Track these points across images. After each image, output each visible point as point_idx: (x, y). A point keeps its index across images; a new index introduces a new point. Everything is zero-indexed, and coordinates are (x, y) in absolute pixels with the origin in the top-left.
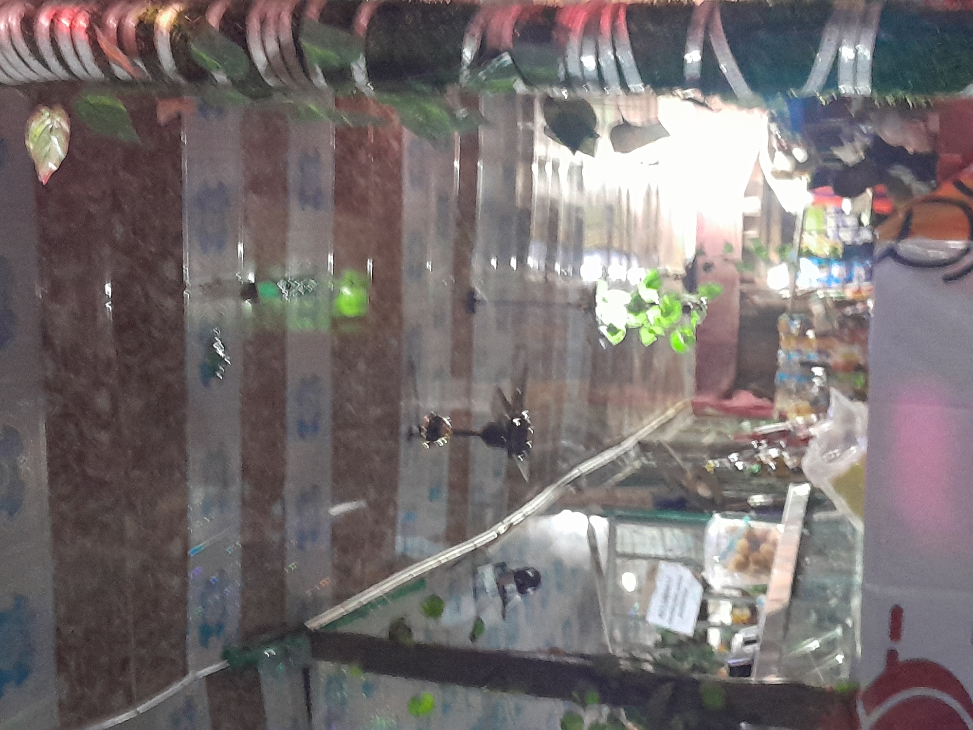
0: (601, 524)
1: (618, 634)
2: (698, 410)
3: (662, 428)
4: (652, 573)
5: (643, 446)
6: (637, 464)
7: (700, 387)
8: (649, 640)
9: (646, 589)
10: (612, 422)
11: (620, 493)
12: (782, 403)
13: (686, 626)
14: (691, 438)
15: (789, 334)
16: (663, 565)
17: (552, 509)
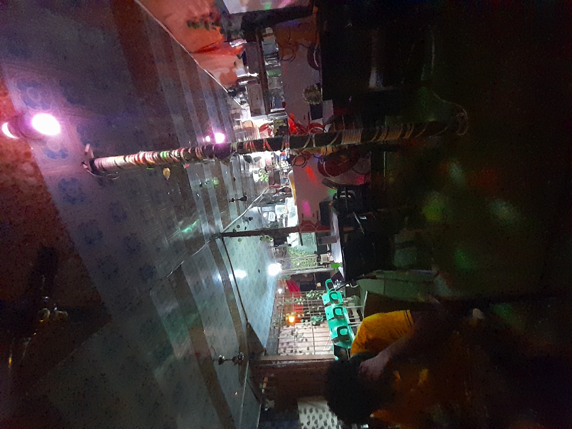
0: (260, 208)
1: (264, 223)
2: (270, 188)
3: (265, 191)
4: (268, 213)
5: (263, 195)
6: (263, 198)
7: (270, 184)
8: (269, 222)
9: (268, 216)
10: (258, 192)
11: (261, 203)
12: (281, 185)
13: (274, 220)
14: (270, 192)
15: (281, 174)
16: (270, 212)
17: (252, 207)
